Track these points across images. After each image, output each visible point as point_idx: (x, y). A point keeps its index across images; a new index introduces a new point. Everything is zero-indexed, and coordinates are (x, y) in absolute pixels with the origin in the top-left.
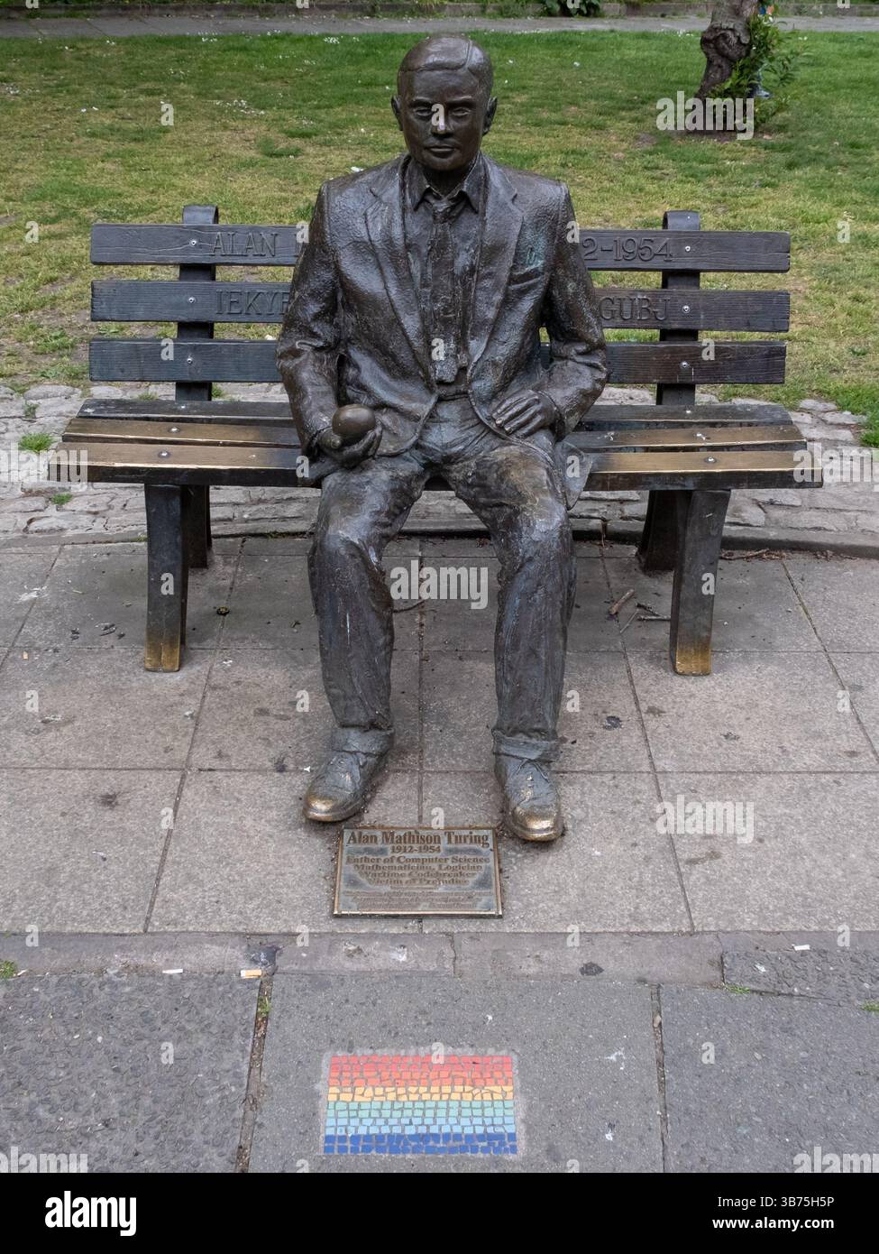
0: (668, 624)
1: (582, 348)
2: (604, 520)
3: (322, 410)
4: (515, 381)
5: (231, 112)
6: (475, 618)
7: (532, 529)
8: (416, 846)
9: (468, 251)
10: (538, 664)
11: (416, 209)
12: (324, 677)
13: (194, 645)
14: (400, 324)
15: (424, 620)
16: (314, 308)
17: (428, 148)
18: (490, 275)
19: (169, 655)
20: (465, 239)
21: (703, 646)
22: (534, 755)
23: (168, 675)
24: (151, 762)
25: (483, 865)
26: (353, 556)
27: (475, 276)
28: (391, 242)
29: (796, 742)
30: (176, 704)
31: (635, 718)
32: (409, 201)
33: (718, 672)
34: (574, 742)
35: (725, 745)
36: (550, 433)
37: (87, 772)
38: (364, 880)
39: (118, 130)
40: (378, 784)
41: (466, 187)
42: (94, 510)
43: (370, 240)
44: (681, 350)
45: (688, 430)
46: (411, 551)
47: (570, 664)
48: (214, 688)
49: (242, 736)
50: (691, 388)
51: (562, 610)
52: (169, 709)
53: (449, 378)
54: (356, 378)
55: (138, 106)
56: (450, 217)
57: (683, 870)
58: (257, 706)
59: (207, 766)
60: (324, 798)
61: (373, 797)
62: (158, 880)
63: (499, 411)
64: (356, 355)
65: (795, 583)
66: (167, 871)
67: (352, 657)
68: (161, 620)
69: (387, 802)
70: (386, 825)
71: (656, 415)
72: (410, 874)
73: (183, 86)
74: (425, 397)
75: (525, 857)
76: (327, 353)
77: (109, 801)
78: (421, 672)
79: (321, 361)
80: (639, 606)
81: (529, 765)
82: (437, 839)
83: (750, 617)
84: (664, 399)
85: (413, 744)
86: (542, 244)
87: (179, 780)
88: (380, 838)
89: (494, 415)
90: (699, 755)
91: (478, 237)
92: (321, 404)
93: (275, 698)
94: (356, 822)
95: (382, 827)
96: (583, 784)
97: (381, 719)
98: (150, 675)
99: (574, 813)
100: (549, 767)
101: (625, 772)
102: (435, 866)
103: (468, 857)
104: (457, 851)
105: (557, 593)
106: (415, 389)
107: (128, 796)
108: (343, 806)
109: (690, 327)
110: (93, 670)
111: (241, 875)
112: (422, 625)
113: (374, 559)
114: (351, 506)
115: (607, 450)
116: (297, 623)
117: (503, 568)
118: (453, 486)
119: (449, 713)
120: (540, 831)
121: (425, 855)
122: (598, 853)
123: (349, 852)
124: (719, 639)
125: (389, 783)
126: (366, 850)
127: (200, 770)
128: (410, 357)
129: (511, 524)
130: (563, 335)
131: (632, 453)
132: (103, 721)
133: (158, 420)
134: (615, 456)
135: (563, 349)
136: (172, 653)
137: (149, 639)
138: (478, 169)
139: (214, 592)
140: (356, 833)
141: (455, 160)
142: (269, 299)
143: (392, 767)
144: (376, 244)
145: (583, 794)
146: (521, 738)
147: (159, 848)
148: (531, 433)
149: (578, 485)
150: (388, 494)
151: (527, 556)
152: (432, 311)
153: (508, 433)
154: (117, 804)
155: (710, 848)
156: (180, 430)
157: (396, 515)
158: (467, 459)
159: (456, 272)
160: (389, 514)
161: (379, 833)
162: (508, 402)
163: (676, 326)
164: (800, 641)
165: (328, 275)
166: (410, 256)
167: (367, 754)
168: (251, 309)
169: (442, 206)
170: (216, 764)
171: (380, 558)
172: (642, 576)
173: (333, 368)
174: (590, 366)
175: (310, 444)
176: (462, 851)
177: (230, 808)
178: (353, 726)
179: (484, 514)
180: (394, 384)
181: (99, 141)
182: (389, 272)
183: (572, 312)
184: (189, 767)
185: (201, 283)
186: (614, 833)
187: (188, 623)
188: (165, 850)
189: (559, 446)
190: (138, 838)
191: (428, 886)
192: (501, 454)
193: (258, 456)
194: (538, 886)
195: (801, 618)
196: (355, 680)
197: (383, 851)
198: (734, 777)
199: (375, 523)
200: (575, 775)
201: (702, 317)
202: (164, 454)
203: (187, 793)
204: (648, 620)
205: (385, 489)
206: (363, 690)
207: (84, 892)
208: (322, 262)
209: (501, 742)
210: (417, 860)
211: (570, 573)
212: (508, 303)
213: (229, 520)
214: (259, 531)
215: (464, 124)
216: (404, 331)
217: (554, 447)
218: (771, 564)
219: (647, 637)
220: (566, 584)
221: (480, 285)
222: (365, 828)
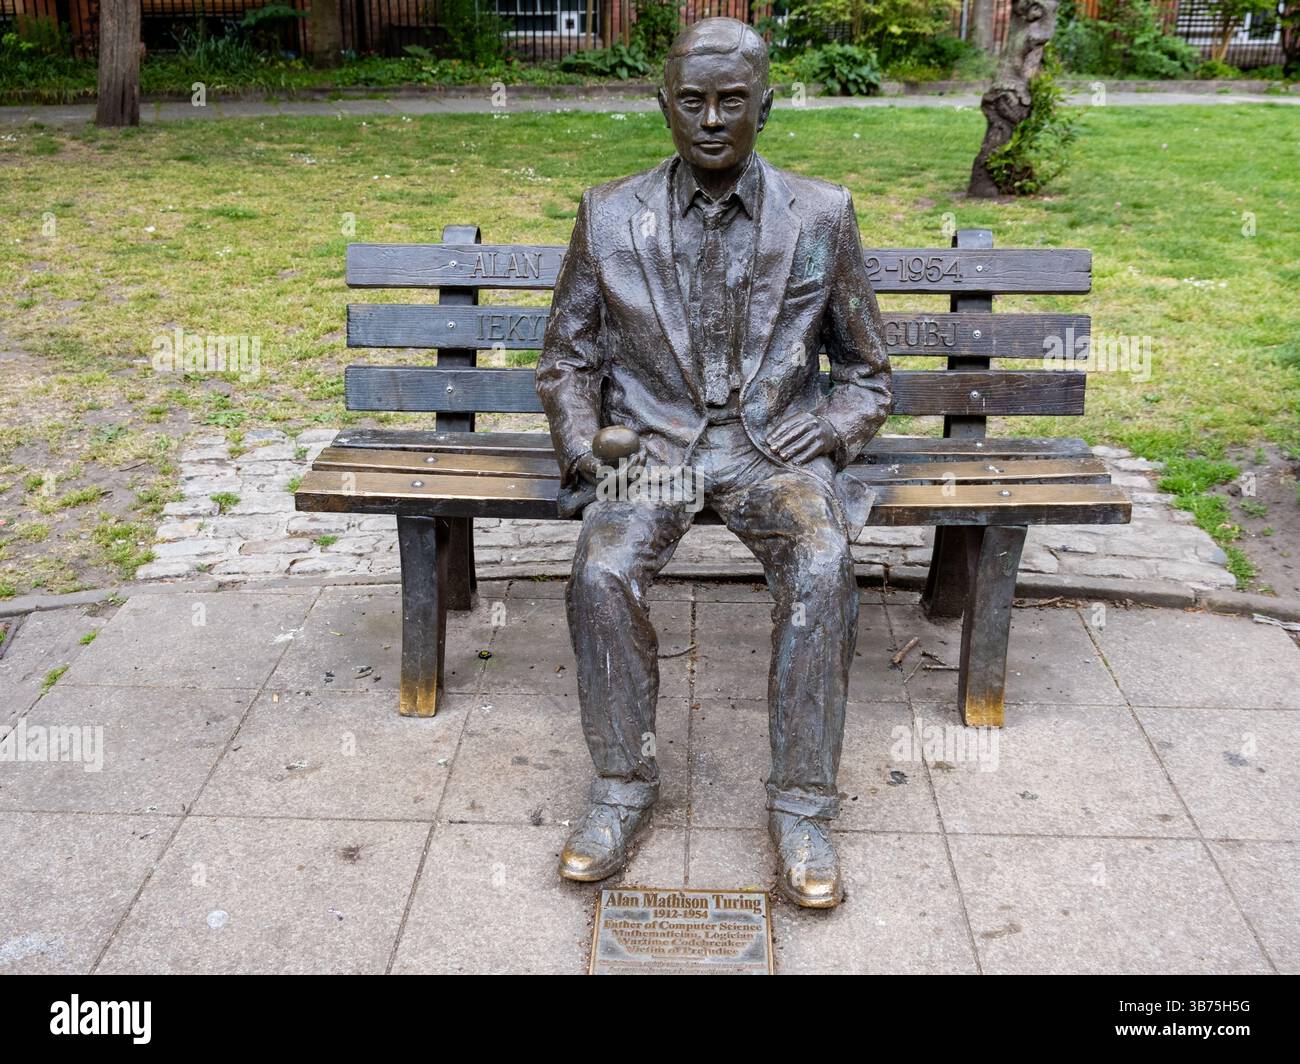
0: (957, 675)
1: (865, 370)
2: (886, 566)
3: (583, 434)
4: (791, 406)
5: (518, 180)
6: (749, 665)
7: (810, 562)
8: (680, 911)
9: (740, 261)
10: (816, 711)
11: (685, 215)
12: (583, 723)
13: (453, 690)
14: (667, 341)
15: (695, 667)
16: (575, 325)
17: (697, 144)
18: (765, 288)
19: (425, 700)
20: (738, 248)
21: (996, 698)
22: (812, 812)
23: (423, 720)
24: (398, 813)
25: (754, 933)
26: (613, 589)
27: (749, 290)
28: (658, 251)
29: (1101, 803)
30: (430, 751)
31: (920, 774)
32: (677, 207)
33: (1011, 726)
34: (855, 799)
35: (1022, 805)
36: (830, 462)
37: (329, 822)
38: (622, 947)
39: (408, 194)
40: (641, 841)
41: (739, 189)
42: (359, 551)
43: (635, 249)
44: (971, 379)
45: (980, 464)
46: (684, 595)
47: (851, 714)
48: (471, 735)
49: (497, 786)
50: (981, 420)
51: (843, 651)
52: (424, 755)
53: (720, 400)
54: (621, 402)
55: (428, 174)
56: (722, 224)
57: (978, 944)
58: (516, 754)
59: (458, 819)
60: (581, 854)
61: (635, 855)
62: (397, 942)
63: (774, 436)
64: (621, 376)
65: (1093, 633)
66: (407, 934)
67: (612, 702)
68: (416, 661)
69: (651, 860)
70: (649, 886)
71: (944, 448)
72: (673, 942)
73: (473, 157)
74: (694, 420)
75: (801, 925)
76: (590, 375)
77: (351, 854)
78: (691, 720)
79: (584, 382)
80: (924, 655)
81: (805, 823)
82: (704, 903)
83: (1045, 668)
84: (952, 433)
85: (681, 797)
86: (822, 255)
87: (427, 833)
88: (641, 900)
89: (769, 440)
90: (993, 816)
91: (753, 246)
92: (583, 427)
93: (535, 746)
94: (616, 882)
95: (644, 888)
96: (865, 845)
97: (644, 770)
98: (405, 720)
99: (856, 877)
100: (827, 825)
101: (911, 833)
102: (701, 933)
103: (738, 924)
104: (725, 917)
105: (838, 632)
106: (684, 413)
107: (372, 849)
108: (602, 864)
109: (982, 353)
110: (345, 714)
111: (487, 938)
112: (693, 672)
113: (636, 593)
114: (613, 536)
115: (891, 483)
116: (562, 668)
117: (778, 605)
118: (725, 519)
119: (720, 765)
120: (817, 897)
121: (691, 921)
122: (883, 923)
123: (606, 916)
124: (1013, 691)
125: (653, 839)
126: (626, 913)
127: (451, 822)
128: (678, 378)
129: (787, 556)
130: (844, 357)
131: (919, 486)
132: (351, 768)
133: (415, 450)
134: (900, 490)
135: (844, 373)
136: (428, 697)
137: (404, 682)
138: (753, 171)
139: (478, 635)
140: (616, 895)
141: (726, 159)
142: (532, 324)
143: (658, 822)
144: (642, 253)
145: (865, 855)
146: (797, 792)
147: (400, 907)
148: (808, 460)
149: (860, 518)
150: (653, 523)
151: (804, 591)
152: (702, 327)
153: (785, 460)
154: (359, 857)
155: (1008, 920)
156: (436, 460)
157: (662, 548)
158: (740, 488)
159: (728, 284)
160: (653, 545)
161: (640, 895)
162: (784, 427)
163: (966, 352)
164: (1100, 693)
165: (590, 289)
166: (678, 267)
167: (629, 808)
168: (514, 334)
169: (713, 211)
170: (468, 815)
171: (644, 593)
172: (926, 623)
173: (596, 390)
174: (874, 390)
175: (569, 471)
176: (730, 917)
177: (480, 864)
178: (614, 776)
179: (757, 546)
180: (662, 408)
181: (389, 204)
182: (655, 283)
183: (854, 331)
184: (439, 819)
185: (462, 307)
186: (900, 900)
187: (447, 667)
188: (407, 909)
189: (839, 477)
190: (378, 896)
191: (693, 956)
192: (776, 482)
193: (517, 486)
194: (816, 959)
195: (1100, 670)
196: (616, 726)
197: (644, 915)
198: (1033, 841)
199: (638, 555)
200: (856, 834)
201: (995, 342)
202: (418, 484)
203: (435, 846)
204: (934, 670)
205: (650, 518)
206: (625, 737)
207: (315, 955)
208: (584, 275)
209: (775, 797)
210: (681, 926)
211: (852, 611)
212: (784, 319)
213: (497, 562)
214: (526, 574)
215: (737, 116)
216: (671, 347)
217: (834, 477)
218: (1066, 613)
219: (934, 688)
220: (847, 622)
221: (753, 299)
222: (627, 889)
